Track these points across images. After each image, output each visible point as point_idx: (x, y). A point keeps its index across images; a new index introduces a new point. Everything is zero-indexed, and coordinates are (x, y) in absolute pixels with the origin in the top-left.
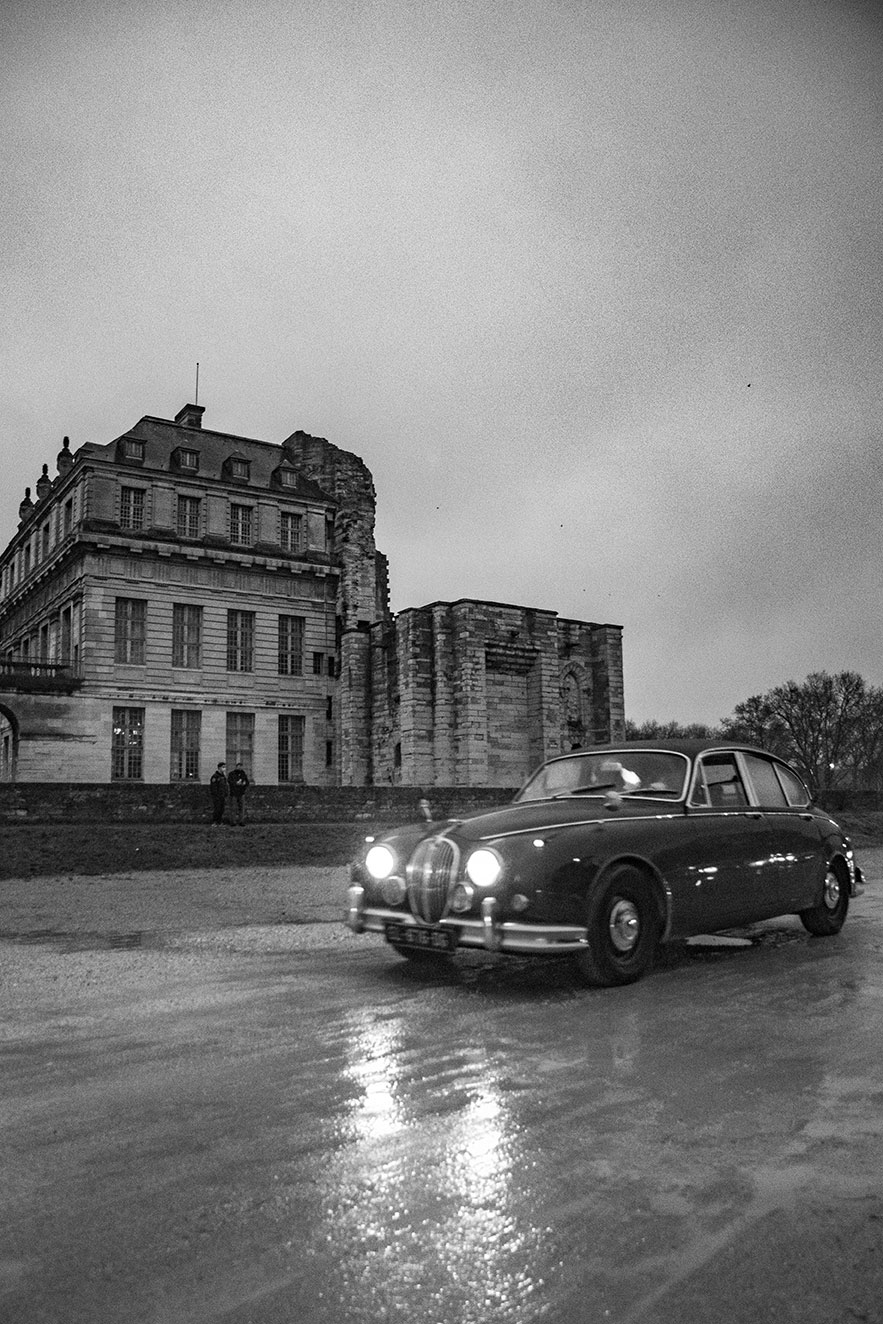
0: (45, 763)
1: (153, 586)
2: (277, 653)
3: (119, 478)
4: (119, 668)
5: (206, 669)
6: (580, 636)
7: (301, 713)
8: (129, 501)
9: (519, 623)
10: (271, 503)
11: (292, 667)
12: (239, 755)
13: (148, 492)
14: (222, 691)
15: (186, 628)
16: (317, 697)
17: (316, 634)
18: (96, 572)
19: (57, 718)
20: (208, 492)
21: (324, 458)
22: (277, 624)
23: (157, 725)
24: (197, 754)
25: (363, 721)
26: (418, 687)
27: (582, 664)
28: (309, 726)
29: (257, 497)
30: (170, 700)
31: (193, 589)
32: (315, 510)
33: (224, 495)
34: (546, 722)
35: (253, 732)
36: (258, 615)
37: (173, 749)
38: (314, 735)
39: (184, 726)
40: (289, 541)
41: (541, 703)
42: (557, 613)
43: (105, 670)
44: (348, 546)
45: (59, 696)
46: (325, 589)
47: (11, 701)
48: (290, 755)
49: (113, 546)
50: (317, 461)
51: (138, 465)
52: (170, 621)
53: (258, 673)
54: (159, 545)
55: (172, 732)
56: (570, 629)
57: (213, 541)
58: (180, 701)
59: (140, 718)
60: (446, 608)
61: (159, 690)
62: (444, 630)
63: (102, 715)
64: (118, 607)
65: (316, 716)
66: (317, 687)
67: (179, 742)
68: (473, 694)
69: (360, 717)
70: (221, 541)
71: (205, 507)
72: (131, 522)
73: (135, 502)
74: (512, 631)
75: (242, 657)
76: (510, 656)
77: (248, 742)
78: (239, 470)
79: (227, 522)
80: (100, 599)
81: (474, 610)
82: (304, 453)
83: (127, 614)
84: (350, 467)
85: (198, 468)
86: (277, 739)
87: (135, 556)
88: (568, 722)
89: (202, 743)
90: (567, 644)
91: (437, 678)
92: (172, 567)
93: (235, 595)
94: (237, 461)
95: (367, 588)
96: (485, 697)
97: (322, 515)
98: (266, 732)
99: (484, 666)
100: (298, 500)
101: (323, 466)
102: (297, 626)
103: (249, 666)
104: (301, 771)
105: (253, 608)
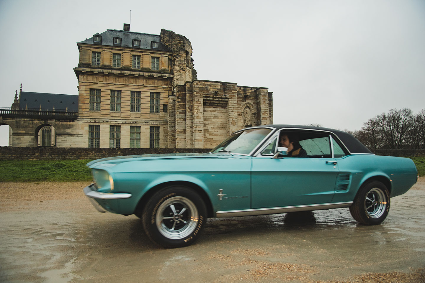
0: (65, 144)
1: (103, 84)
2: (149, 105)
3: (91, 49)
4: (91, 112)
5: (122, 111)
6: (251, 93)
7: (159, 126)
8: (95, 56)
9: (220, 88)
10: (148, 54)
11: (156, 110)
12: (135, 140)
13: (102, 53)
14: (129, 119)
15: (116, 98)
16: (164, 120)
17: (164, 98)
18: (83, 81)
19: (69, 129)
20: (124, 52)
21: (169, 38)
22: (149, 95)
23: (105, 131)
24: (120, 140)
25: (174, 127)
26: (179, 113)
27: (252, 103)
28: (161, 130)
29: (142, 52)
30: (109, 122)
31: (118, 84)
32: (164, 55)
33: (130, 52)
34: (231, 125)
35: (140, 132)
36: (142, 93)
37: (110, 139)
38: (164, 133)
39: (115, 131)
40: (155, 67)
41: (229, 118)
42: (237, 84)
43: (86, 113)
44: (175, 67)
45: (69, 122)
46: (168, 82)
47: (53, 124)
48: (155, 140)
49: (87, 71)
50: (167, 39)
51: (100, 44)
52: (110, 96)
53: (142, 112)
54: (104, 70)
55: (110, 133)
56: (246, 90)
57: (125, 68)
58: (113, 122)
59: (99, 128)
60: (190, 84)
61: (106, 119)
62: (189, 92)
63: (85, 128)
64: (91, 92)
65: (164, 127)
66: (165, 117)
67: (113, 136)
68: (197, 115)
69: (173, 126)
70: (128, 68)
71: (122, 57)
72: (96, 63)
73: (98, 57)
74: (216, 91)
75: (137, 107)
76: (216, 101)
77: (139, 136)
78: (136, 43)
79: (131, 61)
80: (84, 89)
81: (199, 84)
82: (163, 36)
83: (94, 94)
84: (178, 40)
85: (121, 44)
86: (149, 135)
87: (96, 74)
88: (246, 125)
89: (121, 136)
90: (245, 96)
91: (187, 110)
92: (109, 78)
93: (133, 86)
94: (136, 40)
95: (182, 81)
96: (204, 116)
97: (167, 57)
98: (145, 132)
99: (203, 105)
100: (158, 52)
101: (169, 40)
102: (158, 96)
103: (139, 110)
104: (159, 146)
105: (140, 90)
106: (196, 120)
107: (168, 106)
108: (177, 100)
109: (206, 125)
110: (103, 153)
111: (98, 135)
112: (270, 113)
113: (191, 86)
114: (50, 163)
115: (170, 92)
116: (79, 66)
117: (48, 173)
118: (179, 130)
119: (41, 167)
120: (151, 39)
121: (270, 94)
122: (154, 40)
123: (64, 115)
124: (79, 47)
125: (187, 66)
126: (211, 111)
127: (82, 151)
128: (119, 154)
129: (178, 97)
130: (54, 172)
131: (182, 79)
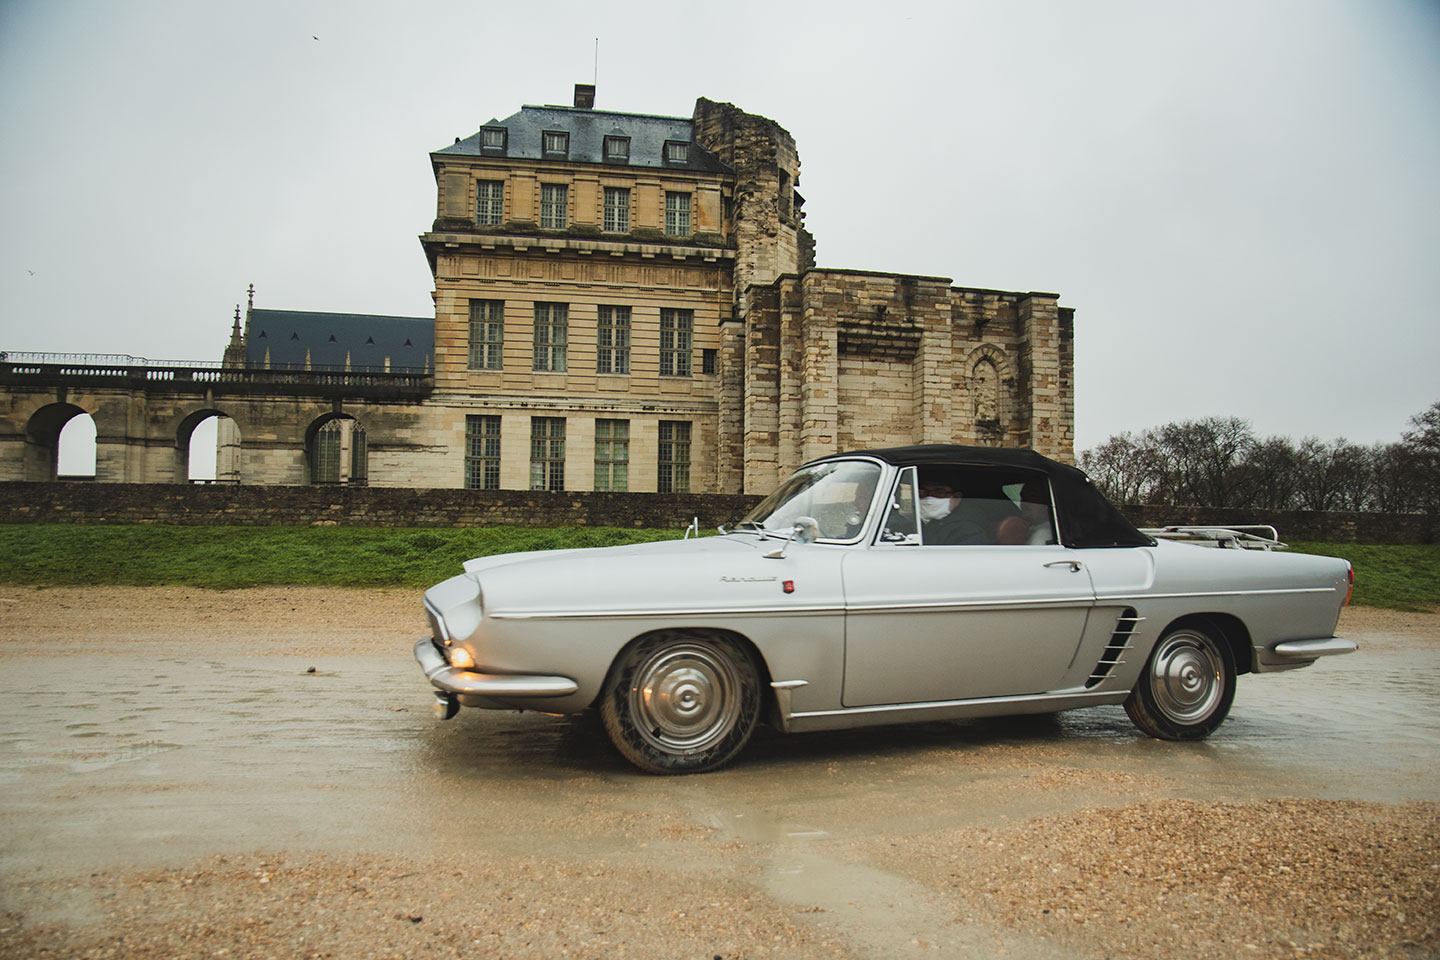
0: (393, 476)
1: (510, 284)
2: (657, 351)
3: (472, 171)
4: (474, 374)
5: (571, 372)
6: (999, 310)
7: (687, 418)
8: (487, 195)
9: (892, 294)
10: (653, 182)
11: (679, 366)
12: (611, 465)
13: (506, 183)
14: (592, 395)
15: (551, 329)
16: (707, 400)
17: (706, 328)
18: (448, 275)
19: (407, 428)
20: (577, 177)
21: (724, 126)
22: (658, 319)
23: (516, 434)
24: (562, 465)
25: (737, 424)
26: (758, 380)
27: (1002, 346)
28: (696, 432)
29: (634, 177)
30: (529, 407)
31: (558, 285)
32: (707, 186)
33: (596, 178)
34: (929, 421)
35: (628, 441)
36: (634, 310)
37: (533, 460)
38: (703, 443)
39: (548, 433)
40: (677, 224)
41: (923, 396)
43: (458, 376)
44: (742, 224)
45: (408, 405)
46: (720, 276)
47: (359, 412)
48: (674, 467)
49: (461, 244)
50: (716, 130)
51: (502, 156)
52: (533, 320)
53: (635, 374)
54: (513, 239)
55: (533, 442)
56: (983, 302)
57: (579, 230)
58: (543, 407)
59: (499, 426)
60: (795, 281)
61: (517, 397)
62: (790, 309)
63: (455, 424)
64: (472, 310)
65: (706, 421)
66: (707, 389)
67: (541, 452)
68: (818, 386)
69: (734, 420)
70: (589, 230)
71: (571, 193)
72: (489, 217)
73: (493, 196)
74: (879, 306)
75: (617, 358)
76: (880, 337)
77: (622, 452)
78: (616, 149)
79: (600, 208)
80: (452, 302)
81: (823, 281)
82: (704, 122)
83: (483, 316)
84: (753, 132)
85: (567, 151)
86: (657, 448)
87: (489, 253)
88: (979, 421)
89: (567, 453)
90: (977, 321)
91: (782, 369)
92: (531, 263)
93: (606, 289)
94: (614, 139)
95: (765, 271)
96: (838, 389)
97: (716, 190)
98: (642, 440)
99: (836, 351)
100: (687, 177)
101: (723, 135)
102: (685, 320)
103: (625, 367)
104: (688, 484)
105: (628, 303)
106: (812, 401)
107: (719, 354)
108: (750, 335)
109: (846, 417)
110: (526, 505)
111: (495, 447)
112: (1064, 380)
113: (798, 289)
114: (401, 536)
115: (726, 307)
116: (437, 227)
117: (403, 564)
118: (757, 434)
119: (382, 547)
120: (663, 133)
121: (1066, 316)
122: (673, 136)
123: (392, 383)
124: (436, 167)
125: (782, 221)
126: (863, 373)
127: (465, 499)
128: (577, 512)
129: (754, 326)
130: (419, 562)
131: (765, 264)
